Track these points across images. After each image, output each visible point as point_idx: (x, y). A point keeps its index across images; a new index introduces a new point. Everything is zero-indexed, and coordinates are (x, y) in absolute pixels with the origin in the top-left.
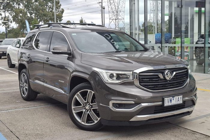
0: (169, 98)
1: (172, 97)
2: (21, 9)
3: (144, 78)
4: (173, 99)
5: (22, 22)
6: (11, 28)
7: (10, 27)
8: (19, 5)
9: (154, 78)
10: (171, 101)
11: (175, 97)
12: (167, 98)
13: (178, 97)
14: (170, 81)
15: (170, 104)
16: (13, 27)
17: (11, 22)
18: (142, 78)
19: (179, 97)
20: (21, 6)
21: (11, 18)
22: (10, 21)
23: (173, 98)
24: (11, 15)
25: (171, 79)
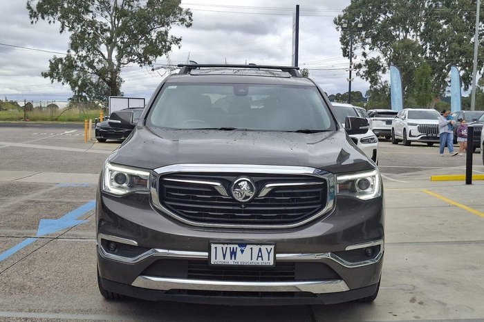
0: (226, 246)
1: (237, 246)
2: (409, 40)
3: (176, 191)
4: (242, 251)
5: (406, 70)
6: (381, 84)
7: (380, 81)
8: (407, 31)
9: (201, 193)
10: (233, 253)
11: (249, 247)
12: (222, 245)
13: (259, 246)
14: (247, 204)
15: (229, 261)
16: (386, 82)
17: (384, 71)
18: (169, 190)
19: (263, 248)
20: (412, 36)
21: (383, 61)
22: (382, 68)
23: (243, 249)
24: (385, 55)
25: (250, 201)
